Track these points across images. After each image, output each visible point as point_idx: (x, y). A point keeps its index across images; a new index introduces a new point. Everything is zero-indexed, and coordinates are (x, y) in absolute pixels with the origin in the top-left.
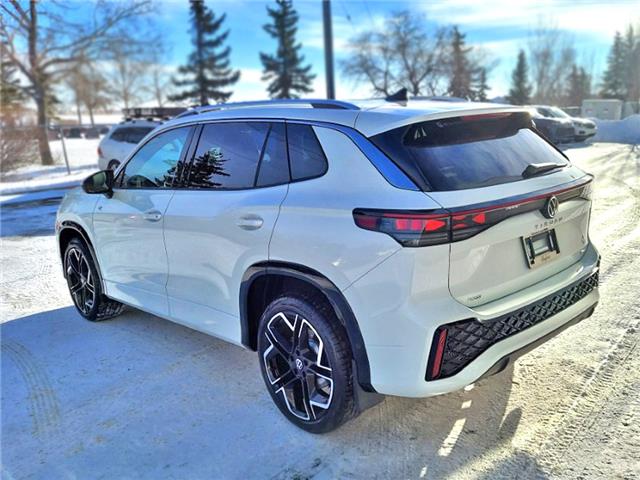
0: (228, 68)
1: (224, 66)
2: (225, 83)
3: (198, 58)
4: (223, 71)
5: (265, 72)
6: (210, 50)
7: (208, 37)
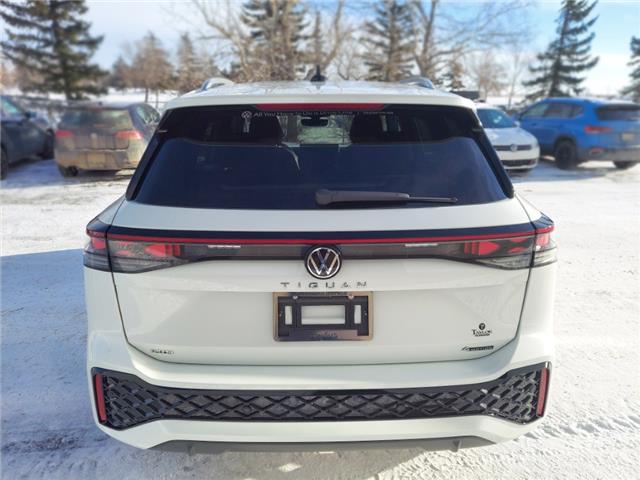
0: (588, 53)
1: (584, 52)
2: (580, 68)
3: (558, 45)
4: (580, 57)
5: (633, 57)
6: (572, 37)
7: (573, 25)
